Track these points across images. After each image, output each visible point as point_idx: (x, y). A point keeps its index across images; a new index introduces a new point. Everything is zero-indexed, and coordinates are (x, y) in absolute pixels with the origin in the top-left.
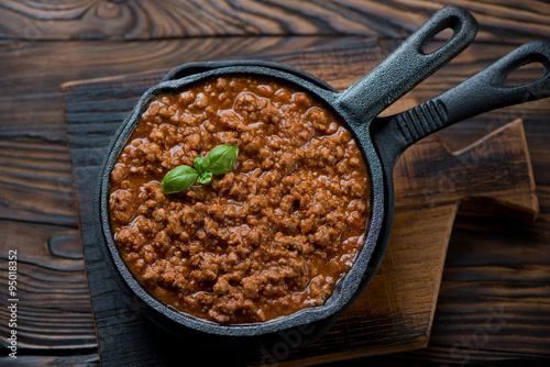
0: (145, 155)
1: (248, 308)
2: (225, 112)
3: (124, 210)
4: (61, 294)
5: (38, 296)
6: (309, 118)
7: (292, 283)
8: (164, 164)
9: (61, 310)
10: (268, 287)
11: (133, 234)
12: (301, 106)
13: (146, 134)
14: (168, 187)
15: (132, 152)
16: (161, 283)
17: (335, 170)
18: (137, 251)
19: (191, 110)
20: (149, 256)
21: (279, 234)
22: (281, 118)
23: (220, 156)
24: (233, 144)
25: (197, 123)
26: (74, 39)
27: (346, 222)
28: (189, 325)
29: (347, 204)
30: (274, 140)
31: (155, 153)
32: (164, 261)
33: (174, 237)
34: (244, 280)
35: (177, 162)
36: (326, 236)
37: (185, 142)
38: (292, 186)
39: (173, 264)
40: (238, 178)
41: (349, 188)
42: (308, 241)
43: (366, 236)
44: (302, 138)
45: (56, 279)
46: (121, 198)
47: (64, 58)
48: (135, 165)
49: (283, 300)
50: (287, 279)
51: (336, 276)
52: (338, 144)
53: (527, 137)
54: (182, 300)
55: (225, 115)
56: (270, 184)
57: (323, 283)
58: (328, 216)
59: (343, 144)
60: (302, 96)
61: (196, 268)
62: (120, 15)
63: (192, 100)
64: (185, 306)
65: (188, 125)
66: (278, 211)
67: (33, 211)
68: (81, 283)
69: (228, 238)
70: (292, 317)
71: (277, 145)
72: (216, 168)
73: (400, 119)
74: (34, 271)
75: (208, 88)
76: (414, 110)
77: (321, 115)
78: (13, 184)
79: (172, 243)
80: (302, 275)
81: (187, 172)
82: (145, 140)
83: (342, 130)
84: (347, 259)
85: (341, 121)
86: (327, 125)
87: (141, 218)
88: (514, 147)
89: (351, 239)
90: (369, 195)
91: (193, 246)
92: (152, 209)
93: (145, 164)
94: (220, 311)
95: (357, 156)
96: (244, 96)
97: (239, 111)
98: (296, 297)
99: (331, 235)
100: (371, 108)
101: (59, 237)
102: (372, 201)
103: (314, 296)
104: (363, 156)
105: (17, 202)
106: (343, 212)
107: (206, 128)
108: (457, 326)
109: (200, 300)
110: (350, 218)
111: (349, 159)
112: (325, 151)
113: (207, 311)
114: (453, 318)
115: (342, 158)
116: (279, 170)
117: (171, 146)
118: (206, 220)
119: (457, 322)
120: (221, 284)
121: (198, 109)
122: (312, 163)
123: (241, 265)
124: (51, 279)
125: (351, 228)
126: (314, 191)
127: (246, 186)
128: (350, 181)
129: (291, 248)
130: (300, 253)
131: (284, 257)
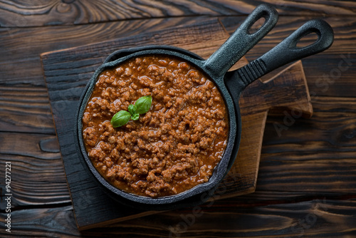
0: (100, 106)
1: (167, 188)
2: (141, 77)
3: (92, 139)
4: (48, 173)
5: (36, 175)
6: (189, 76)
7: (190, 171)
8: (111, 111)
9: (49, 182)
10: (177, 175)
11: (99, 152)
12: (185, 70)
13: (99, 94)
14: (115, 124)
15: (93, 105)
16: (117, 178)
17: (207, 104)
18: (102, 161)
19: (122, 78)
20: (109, 163)
21: (180, 144)
22: (174, 78)
23: (142, 103)
24: (148, 96)
25: (127, 85)
26: (45, 25)
27: (216, 133)
28: (135, 200)
29: (215, 123)
30: (171, 91)
31: (105, 105)
32: (117, 166)
33: (121, 151)
34: (163, 172)
35: (118, 109)
36: (206, 143)
37: (121, 97)
38: (184, 116)
39: (123, 167)
40: (154, 114)
41: (216, 114)
42: (196, 147)
43: (228, 140)
44: (186, 88)
45: (45, 165)
46: (89, 133)
47: (40, 37)
48: (95, 112)
49: (186, 181)
50: (187, 169)
51: (213, 164)
52: (207, 90)
53: (304, 69)
54: (129, 186)
55: (142, 79)
56: (172, 116)
57: (207, 169)
58: (206, 132)
59: (210, 89)
60: (184, 64)
61: (136, 167)
62: (70, 10)
63: (123, 72)
64: (132, 190)
65: (122, 87)
66: (177, 131)
67: (29, 126)
68: (59, 166)
69: (152, 150)
70: (192, 190)
71: (173, 94)
72: (141, 111)
73: (240, 71)
74: (33, 161)
75: (131, 65)
76: (247, 66)
77: (196, 74)
78: (17, 112)
79: (121, 155)
80: (195, 166)
81: (125, 114)
82: (99, 98)
83: (208, 82)
84: (218, 154)
85: (207, 77)
86: (200, 79)
87: (102, 142)
88: (298, 77)
89: (220, 143)
90: (227, 117)
91: (133, 156)
92: (107, 137)
93: (100, 111)
94: (152, 191)
95: (218, 96)
96: (152, 67)
97: (150, 76)
98: (193, 179)
99: (209, 142)
100: (223, 67)
101: (44, 140)
102: (229, 120)
103: (203, 177)
104: (222, 95)
105: (20, 122)
106: (214, 128)
107: (132, 87)
108: (270, 179)
109: (140, 186)
110: (218, 131)
111: (214, 98)
112: (200, 94)
113: (144, 191)
114: (268, 174)
115: (210, 97)
116: (176, 108)
117: (114, 99)
118: (139, 140)
119: (270, 176)
120: (151, 176)
121: (126, 77)
122: (194, 102)
123: (161, 164)
124: (42, 165)
125: (219, 137)
126: (196, 118)
127: (159, 119)
128: (216, 110)
129: (187, 152)
130: (192, 154)
131: (184, 157)
